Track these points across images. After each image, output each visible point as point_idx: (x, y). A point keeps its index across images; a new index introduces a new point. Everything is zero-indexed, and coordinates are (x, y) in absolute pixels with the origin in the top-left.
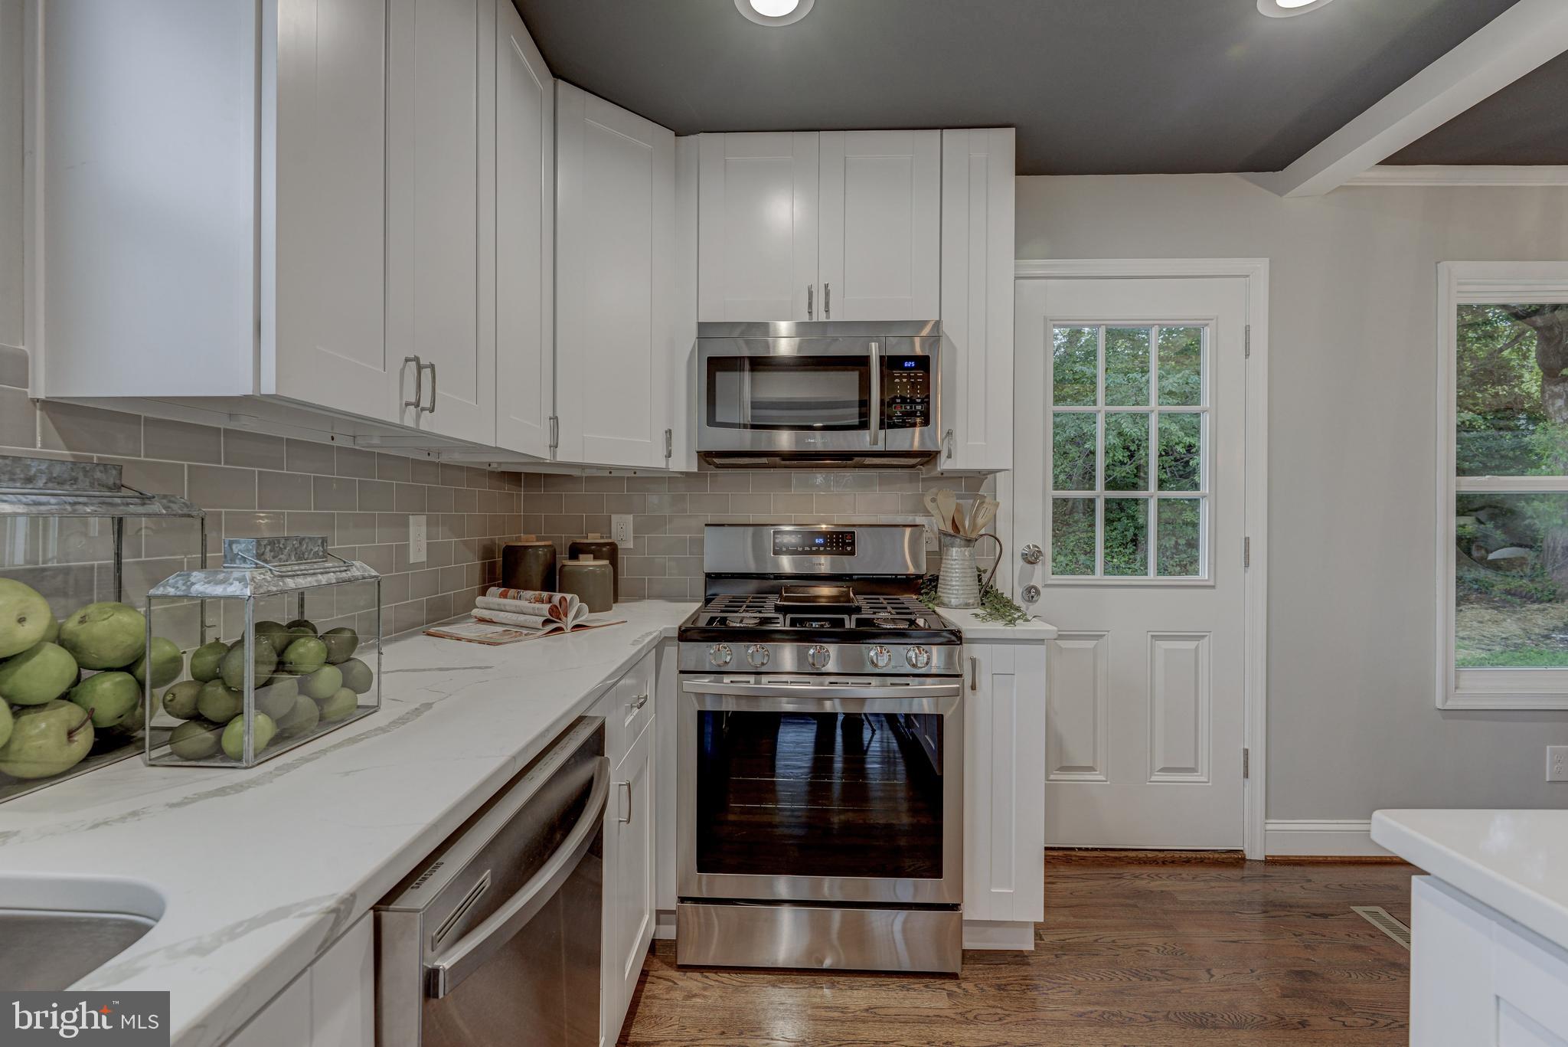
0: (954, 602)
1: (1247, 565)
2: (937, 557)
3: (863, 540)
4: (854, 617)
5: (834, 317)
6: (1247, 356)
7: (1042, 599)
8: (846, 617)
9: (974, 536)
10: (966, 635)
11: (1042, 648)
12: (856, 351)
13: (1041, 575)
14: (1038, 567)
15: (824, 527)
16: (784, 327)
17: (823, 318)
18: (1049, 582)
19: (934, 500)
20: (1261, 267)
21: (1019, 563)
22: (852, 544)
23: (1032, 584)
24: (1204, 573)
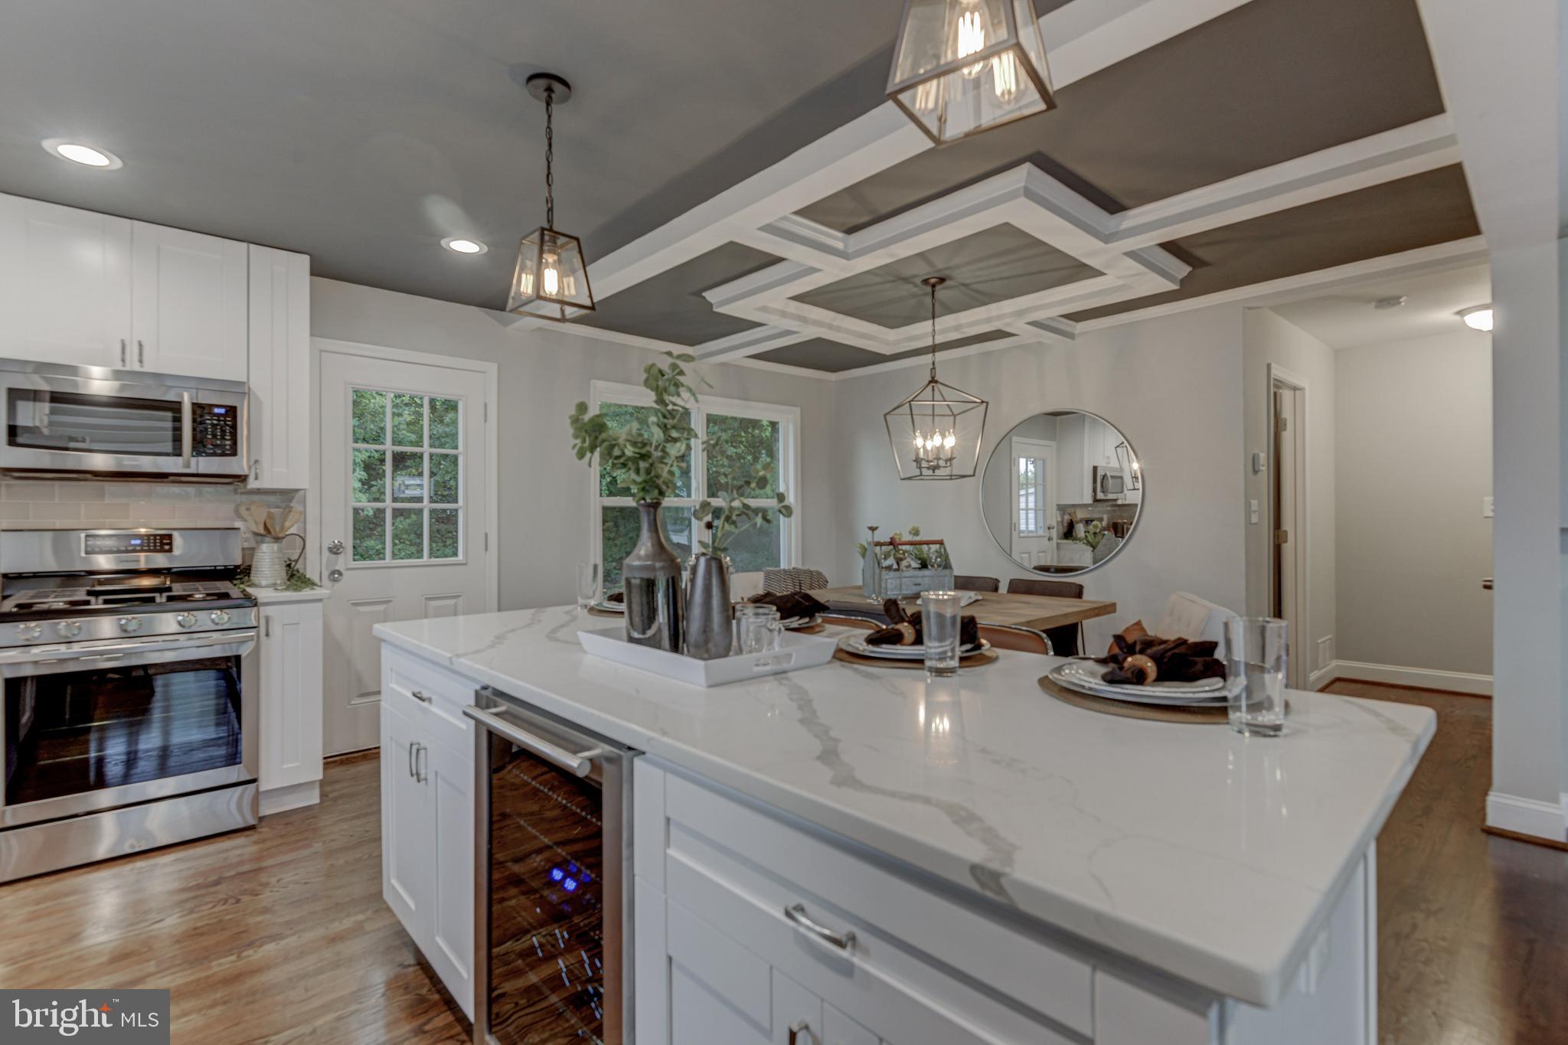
0: (264, 583)
1: (486, 549)
2: (249, 552)
3: (178, 540)
4: (165, 595)
5: (148, 368)
6: (486, 421)
7: (344, 578)
8: (157, 595)
9: (281, 535)
10: (260, 600)
11: (320, 605)
12: (171, 397)
13: (345, 561)
14: (341, 557)
15: (143, 531)
16: (96, 371)
17: (136, 367)
18: (350, 566)
19: (248, 509)
20: (492, 369)
21: (326, 554)
22: (170, 544)
23: (337, 568)
24: (461, 557)
